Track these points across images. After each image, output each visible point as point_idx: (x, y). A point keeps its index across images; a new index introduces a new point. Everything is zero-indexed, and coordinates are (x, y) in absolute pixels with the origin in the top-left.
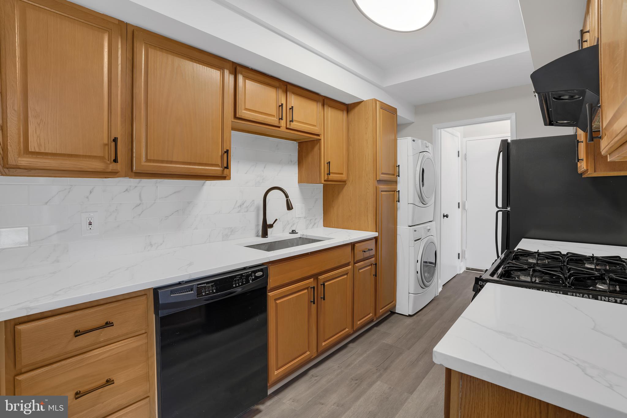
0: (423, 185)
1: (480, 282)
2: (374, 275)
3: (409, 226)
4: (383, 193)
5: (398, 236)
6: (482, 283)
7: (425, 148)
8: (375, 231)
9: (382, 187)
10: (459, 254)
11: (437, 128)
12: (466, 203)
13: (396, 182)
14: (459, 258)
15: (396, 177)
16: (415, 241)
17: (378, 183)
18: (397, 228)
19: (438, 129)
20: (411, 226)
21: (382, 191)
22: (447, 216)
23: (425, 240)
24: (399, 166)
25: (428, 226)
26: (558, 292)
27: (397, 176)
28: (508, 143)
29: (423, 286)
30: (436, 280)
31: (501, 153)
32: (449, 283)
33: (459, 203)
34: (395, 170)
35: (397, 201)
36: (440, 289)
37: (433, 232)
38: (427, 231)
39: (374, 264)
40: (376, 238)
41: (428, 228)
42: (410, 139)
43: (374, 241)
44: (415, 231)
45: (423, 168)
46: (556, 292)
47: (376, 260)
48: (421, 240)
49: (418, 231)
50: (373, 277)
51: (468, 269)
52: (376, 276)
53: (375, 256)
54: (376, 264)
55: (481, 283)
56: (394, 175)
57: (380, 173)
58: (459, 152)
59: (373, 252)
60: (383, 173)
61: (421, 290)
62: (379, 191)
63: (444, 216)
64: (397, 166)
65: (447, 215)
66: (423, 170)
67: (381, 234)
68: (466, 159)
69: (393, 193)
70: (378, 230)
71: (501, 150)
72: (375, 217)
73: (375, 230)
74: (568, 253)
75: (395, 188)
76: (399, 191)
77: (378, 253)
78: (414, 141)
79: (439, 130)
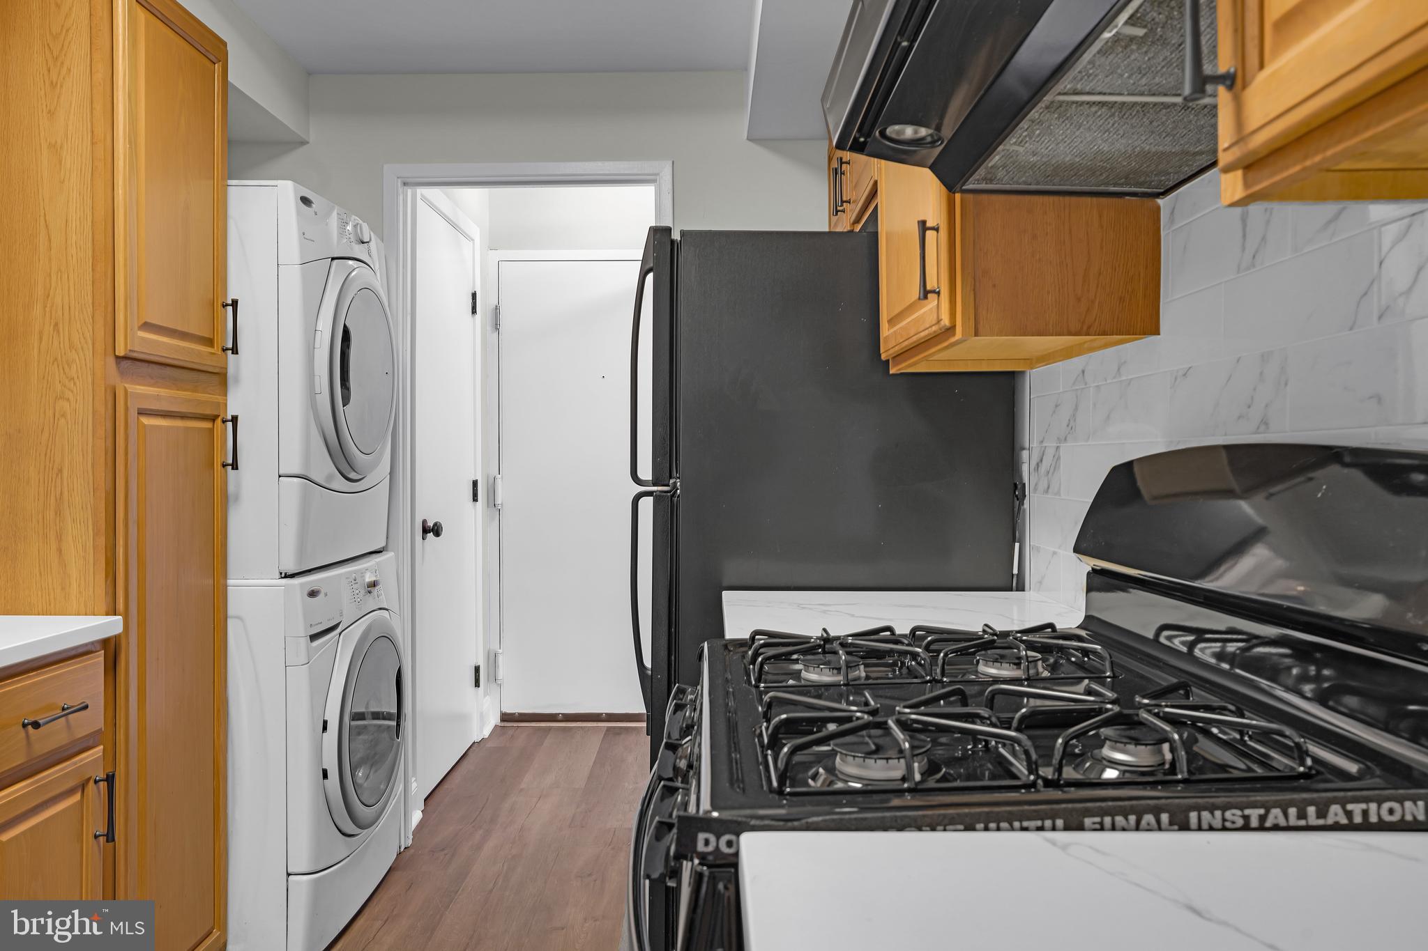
0: (346, 401)
1: (702, 837)
2: (96, 837)
3: (286, 576)
4: (146, 421)
5: (232, 625)
6: (712, 838)
7: (353, 244)
8: (103, 608)
9: (144, 391)
10: (477, 669)
11: (399, 180)
12: (499, 482)
13: (220, 379)
14: (477, 684)
15: (220, 352)
16: (314, 637)
17: (122, 373)
18: (226, 586)
19: (405, 184)
20: (292, 576)
21: (142, 412)
22: (436, 530)
23: (357, 631)
24: (235, 304)
25: (367, 570)
26: (1048, 823)
27: (224, 350)
28: (672, 242)
29: (349, 827)
30: (401, 787)
31: (650, 277)
32: (446, 786)
33: (475, 483)
34: (214, 321)
35: (224, 465)
36: (416, 816)
37: (387, 594)
38: (363, 592)
39: (96, 782)
40: (111, 648)
41: (369, 578)
42: (286, 191)
43: (99, 658)
44: (313, 594)
45: (345, 326)
46: (1039, 823)
47: (112, 755)
48: (339, 630)
49: (326, 595)
50: (93, 851)
51: (506, 717)
52: (110, 836)
53: (109, 735)
54: (110, 779)
55: (707, 842)
56: (209, 342)
57: (136, 328)
58: (474, 295)
59: (94, 719)
60: (147, 326)
61: (341, 846)
62: (127, 409)
63: (426, 531)
64: (225, 306)
65: (435, 524)
66: (346, 333)
67: (142, 624)
68: (496, 326)
69: (207, 425)
70: (121, 605)
71: (647, 267)
72: (102, 541)
73: (102, 605)
74: (914, 630)
75: (218, 404)
76: (235, 420)
77: (121, 722)
78: (306, 201)
79: (409, 192)
